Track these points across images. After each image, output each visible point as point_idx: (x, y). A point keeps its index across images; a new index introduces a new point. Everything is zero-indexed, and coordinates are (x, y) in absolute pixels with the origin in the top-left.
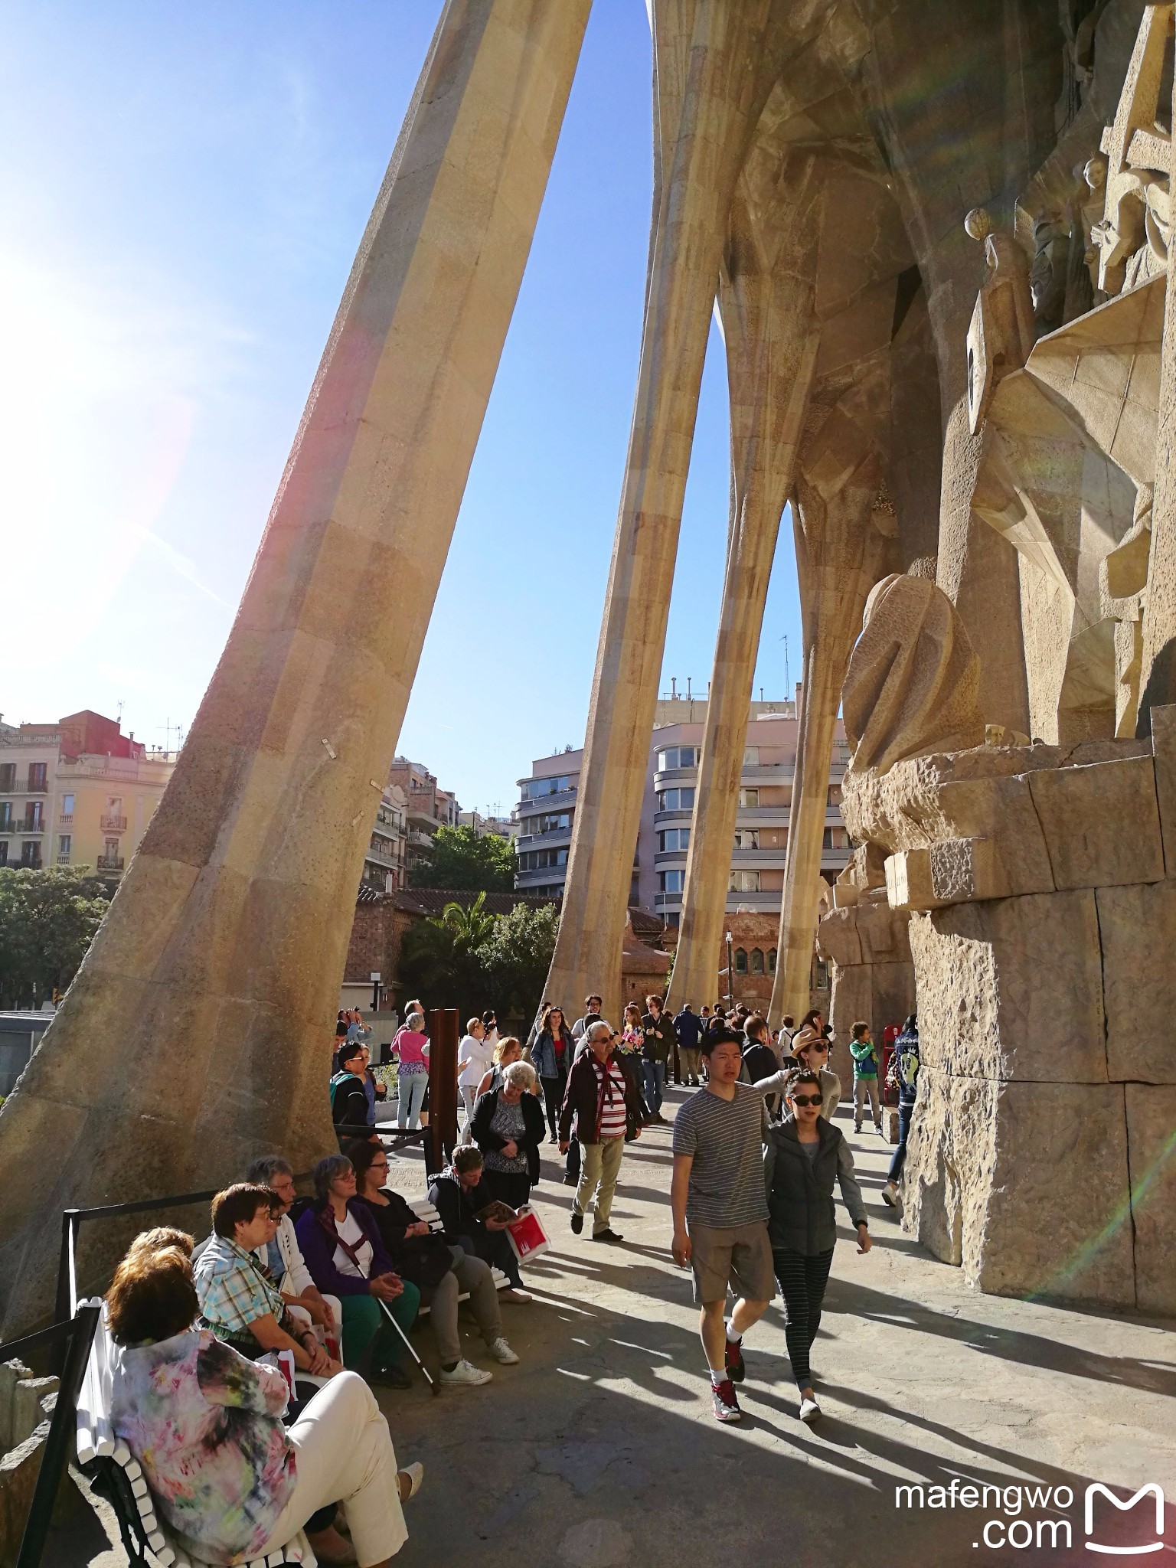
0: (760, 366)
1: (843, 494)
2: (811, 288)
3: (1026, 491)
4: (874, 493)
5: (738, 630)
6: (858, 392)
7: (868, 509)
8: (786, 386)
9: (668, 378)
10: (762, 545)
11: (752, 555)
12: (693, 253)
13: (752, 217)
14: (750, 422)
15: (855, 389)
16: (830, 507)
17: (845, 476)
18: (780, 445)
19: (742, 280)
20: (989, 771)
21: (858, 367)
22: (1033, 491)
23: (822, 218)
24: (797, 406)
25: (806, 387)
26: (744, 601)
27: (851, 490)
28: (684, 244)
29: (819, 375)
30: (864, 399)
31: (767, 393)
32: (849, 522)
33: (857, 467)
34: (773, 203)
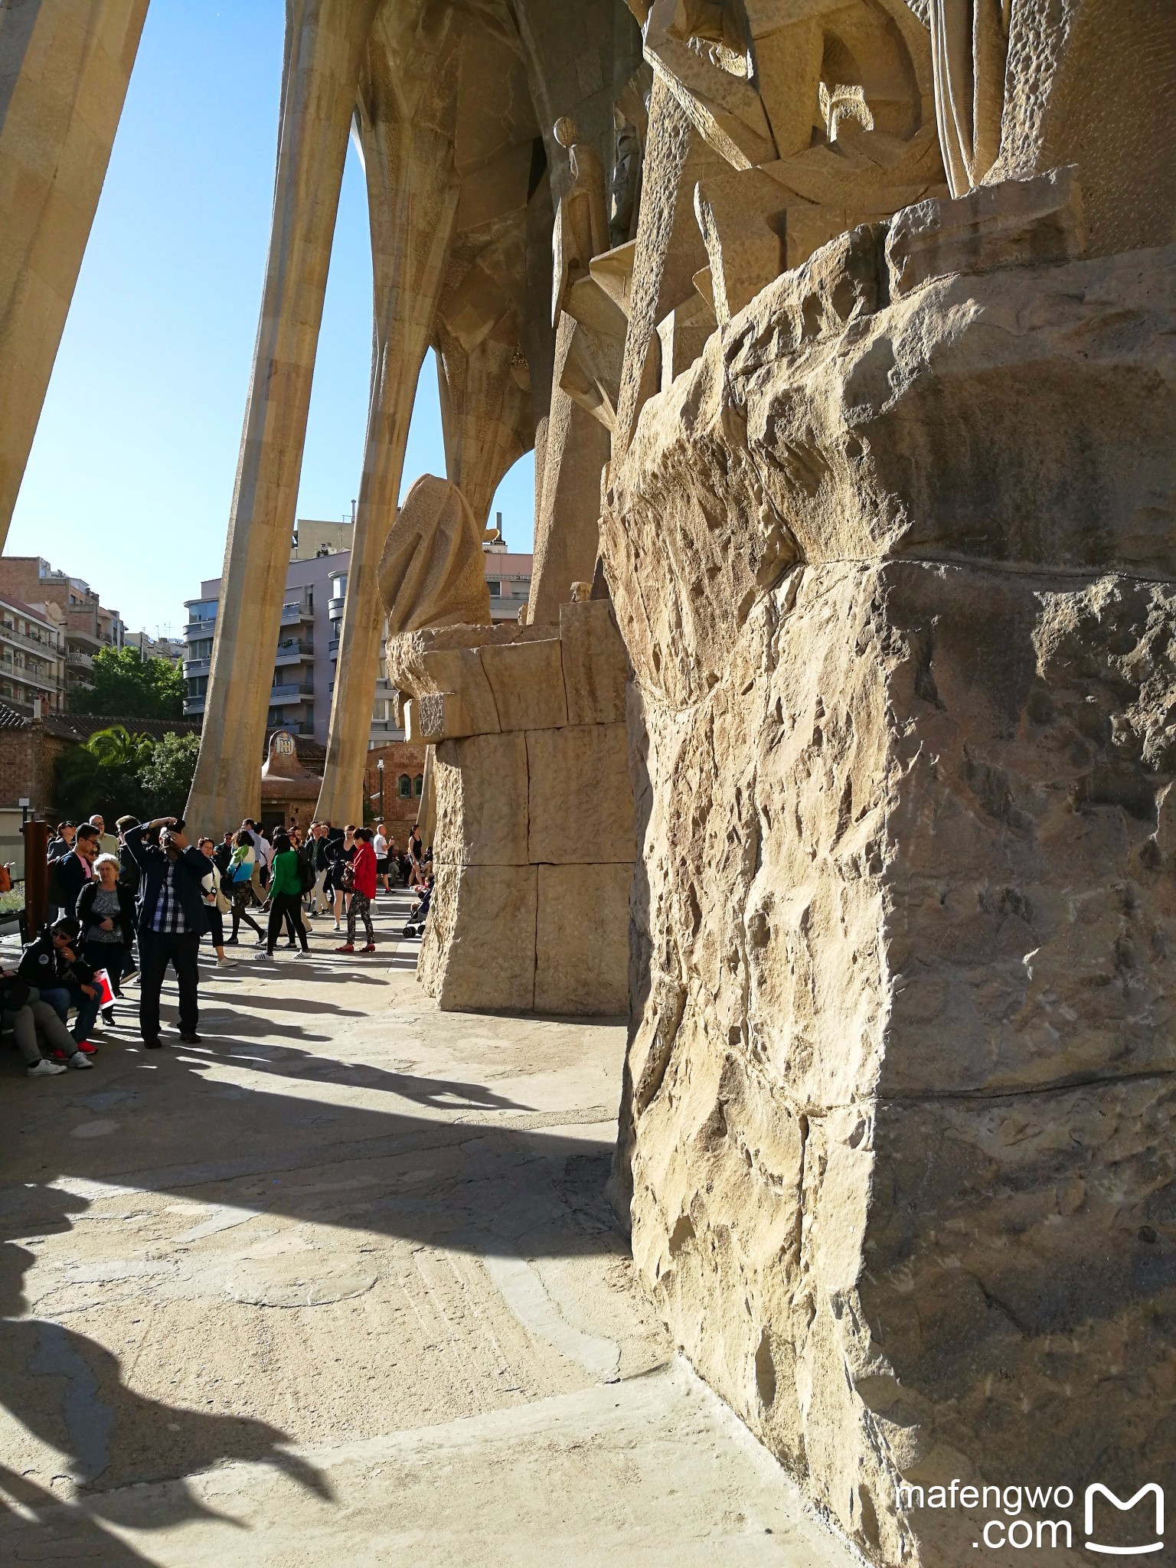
0: (400, 217)
1: (483, 346)
2: (451, 143)
3: (601, 380)
4: (512, 349)
5: (380, 474)
6: (496, 250)
7: (507, 364)
8: (425, 239)
9: (300, 230)
10: (402, 393)
11: (392, 402)
12: (324, 103)
13: (391, 64)
14: (391, 272)
15: (493, 247)
16: (471, 359)
17: (486, 329)
18: (420, 297)
19: (382, 127)
20: (459, 643)
21: (496, 227)
22: (606, 381)
23: (459, 73)
24: (436, 258)
25: (445, 242)
26: (385, 446)
27: (491, 343)
28: (315, 93)
29: (459, 230)
30: (502, 258)
31: (406, 245)
32: (489, 374)
33: (496, 323)
34: (411, 52)
